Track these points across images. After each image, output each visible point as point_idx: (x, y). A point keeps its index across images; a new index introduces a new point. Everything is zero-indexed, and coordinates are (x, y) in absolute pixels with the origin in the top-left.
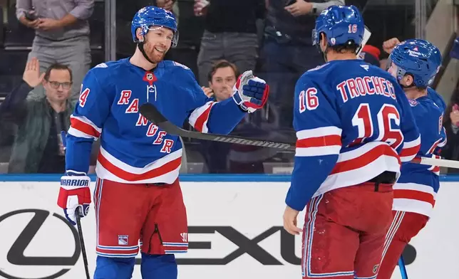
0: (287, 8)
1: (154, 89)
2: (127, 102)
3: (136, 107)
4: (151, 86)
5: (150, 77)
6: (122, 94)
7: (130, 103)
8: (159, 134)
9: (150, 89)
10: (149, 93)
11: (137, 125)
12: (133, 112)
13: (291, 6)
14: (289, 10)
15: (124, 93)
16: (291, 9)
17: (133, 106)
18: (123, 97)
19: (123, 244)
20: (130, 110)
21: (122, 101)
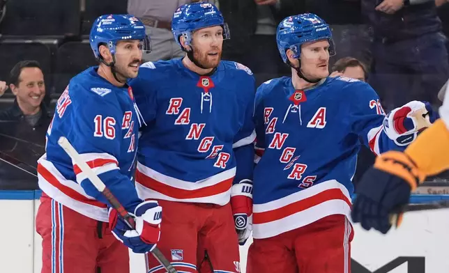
0: (378, 7)
1: (209, 98)
2: (176, 111)
3: (187, 118)
4: (207, 94)
5: (205, 83)
6: (171, 102)
7: (180, 112)
8: (213, 149)
9: (204, 98)
10: (204, 101)
11: (187, 138)
12: (183, 123)
13: (382, 4)
14: (381, 10)
15: (173, 101)
16: (382, 8)
17: (183, 117)
18: (172, 106)
19: (177, 259)
20: (179, 121)
21: (172, 110)
